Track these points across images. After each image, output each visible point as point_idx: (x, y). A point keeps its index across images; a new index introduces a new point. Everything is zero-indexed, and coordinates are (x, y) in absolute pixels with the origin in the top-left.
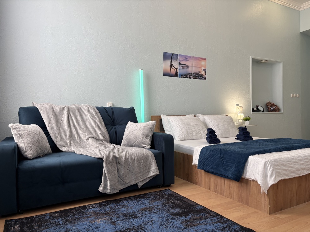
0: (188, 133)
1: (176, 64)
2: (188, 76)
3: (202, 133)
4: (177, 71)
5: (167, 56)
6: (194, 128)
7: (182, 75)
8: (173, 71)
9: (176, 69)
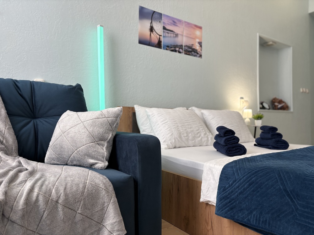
0: (181, 136)
1: (158, 27)
2: (177, 49)
3: (202, 135)
4: (160, 38)
5: (144, 13)
6: (191, 128)
7: (168, 46)
8: (154, 38)
9: (158, 36)
